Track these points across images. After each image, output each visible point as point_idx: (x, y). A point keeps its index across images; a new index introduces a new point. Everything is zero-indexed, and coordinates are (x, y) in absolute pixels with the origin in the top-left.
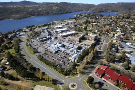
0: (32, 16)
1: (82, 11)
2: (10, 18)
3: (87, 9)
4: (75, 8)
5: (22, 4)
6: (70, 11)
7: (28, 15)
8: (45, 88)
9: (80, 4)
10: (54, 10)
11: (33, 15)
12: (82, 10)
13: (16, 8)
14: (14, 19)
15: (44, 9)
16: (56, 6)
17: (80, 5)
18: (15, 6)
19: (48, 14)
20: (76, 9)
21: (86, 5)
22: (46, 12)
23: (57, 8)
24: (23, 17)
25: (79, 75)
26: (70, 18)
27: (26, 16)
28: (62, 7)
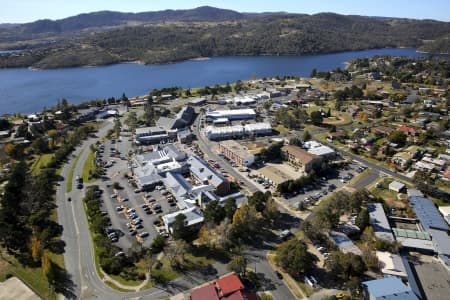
0: (203, 56)
1: (394, 47)
2: (138, 59)
3: (415, 40)
4: (366, 36)
5: (195, 15)
6: (339, 48)
7: (193, 53)
8: (24, 292)
9: (392, 19)
10: (283, 38)
11: (210, 54)
12: (394, 43)
13: (167, 30)
14: (147, 64)
15: (249, 34)
16: (292, 26)
17: (392, 24)
18: (168, 23)
19: (257, 52)
20: (367, 41)
21: (414, 26)
22: (254, 44)
23: (294, 32)
24: (173, 58)
25: (145, 282)
26: (315, 71)
27: (185, 56)
28: (315, 29)
